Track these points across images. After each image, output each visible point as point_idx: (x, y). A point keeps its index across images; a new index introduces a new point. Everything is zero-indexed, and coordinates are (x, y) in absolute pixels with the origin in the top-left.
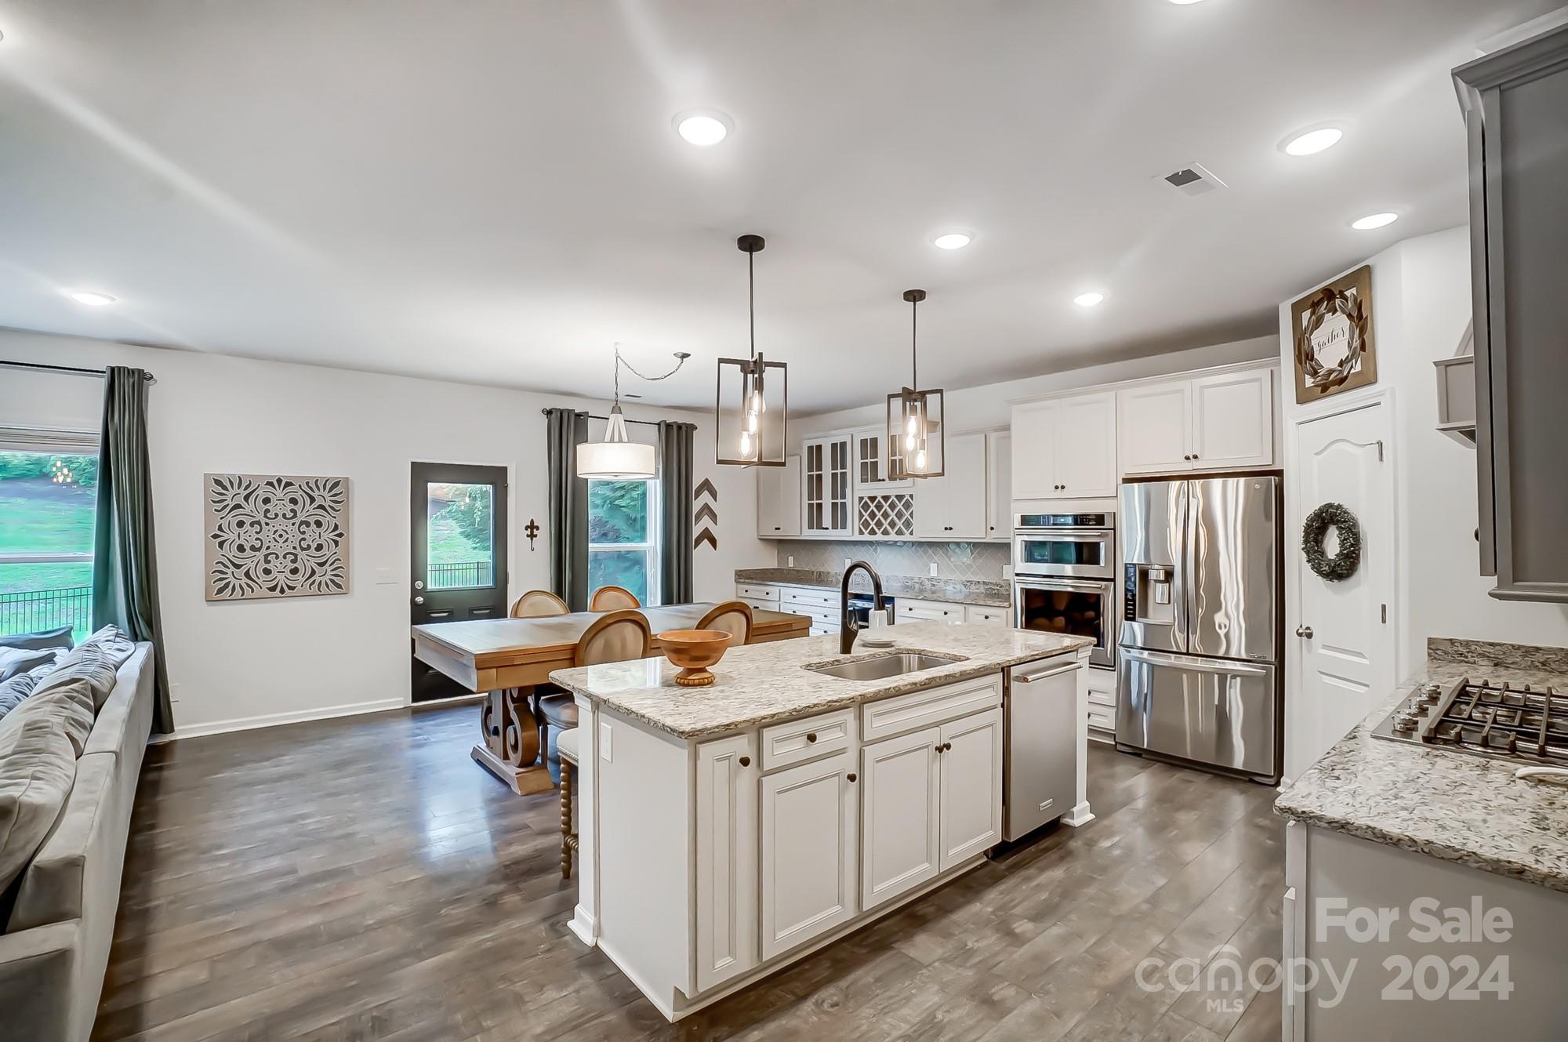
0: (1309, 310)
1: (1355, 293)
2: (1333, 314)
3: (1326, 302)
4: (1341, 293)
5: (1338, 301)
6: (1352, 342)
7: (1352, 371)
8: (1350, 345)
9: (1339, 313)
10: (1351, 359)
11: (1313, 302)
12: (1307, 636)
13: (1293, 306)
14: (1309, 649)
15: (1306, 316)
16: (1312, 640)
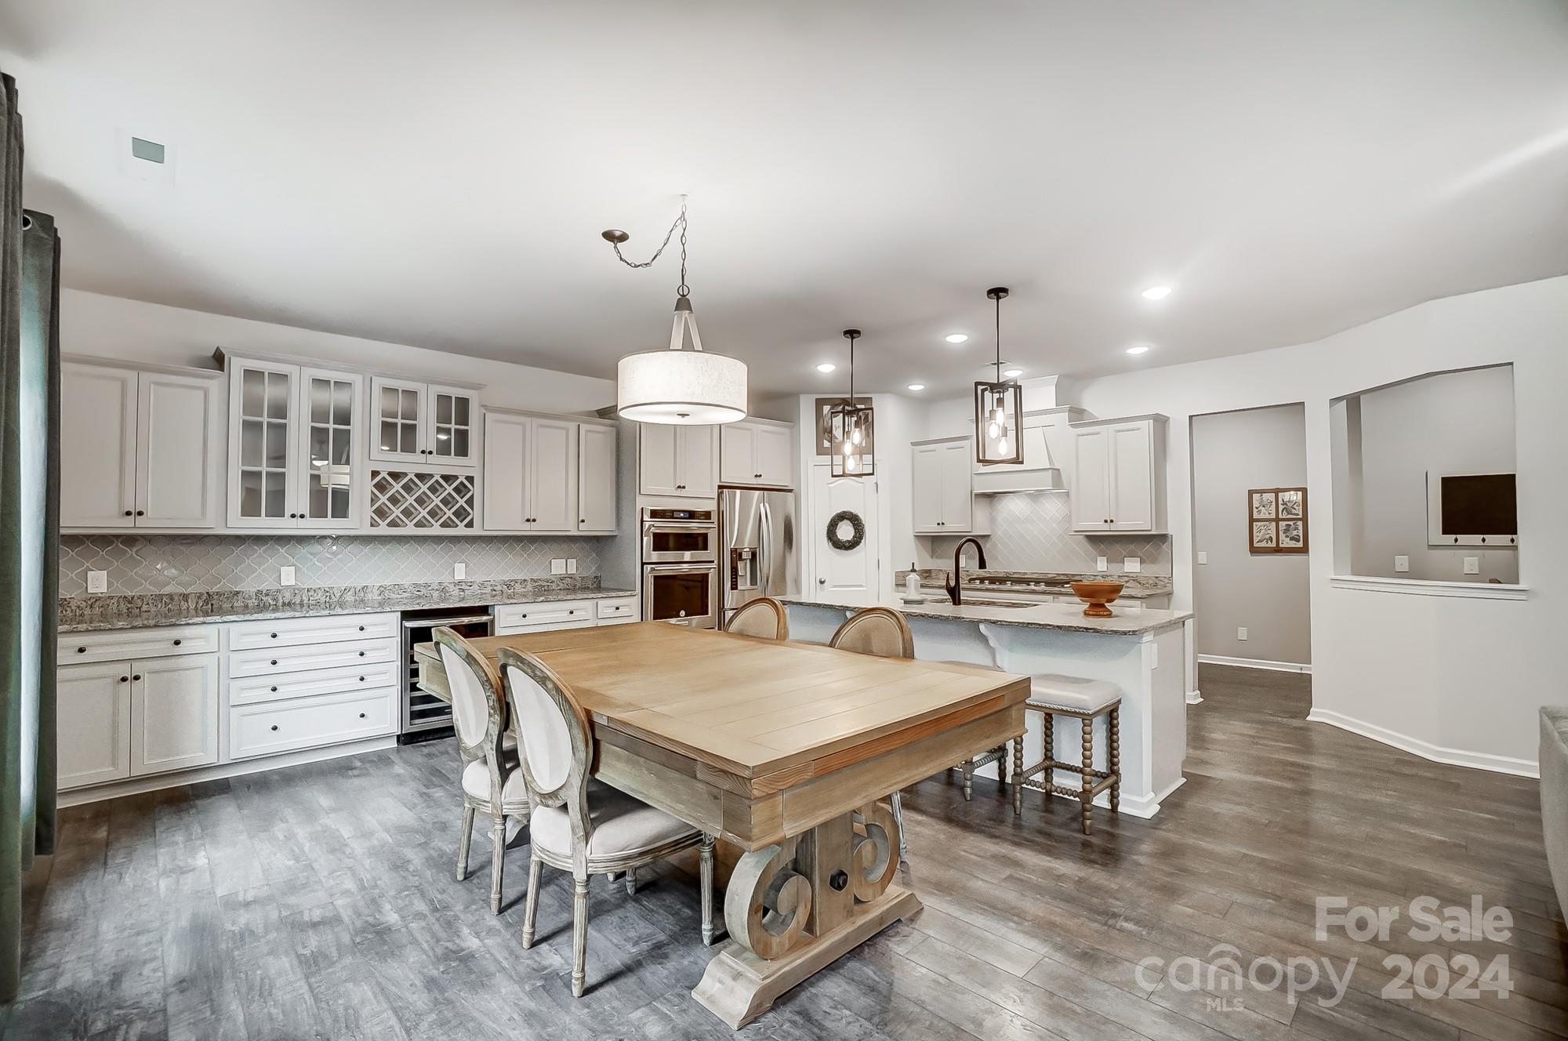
0: (829, 406)
11: (834, 403)
12: (822, 582)
13: (817, 399)
14: (822, 590)
15: (826, 409)
16: (825, 584)
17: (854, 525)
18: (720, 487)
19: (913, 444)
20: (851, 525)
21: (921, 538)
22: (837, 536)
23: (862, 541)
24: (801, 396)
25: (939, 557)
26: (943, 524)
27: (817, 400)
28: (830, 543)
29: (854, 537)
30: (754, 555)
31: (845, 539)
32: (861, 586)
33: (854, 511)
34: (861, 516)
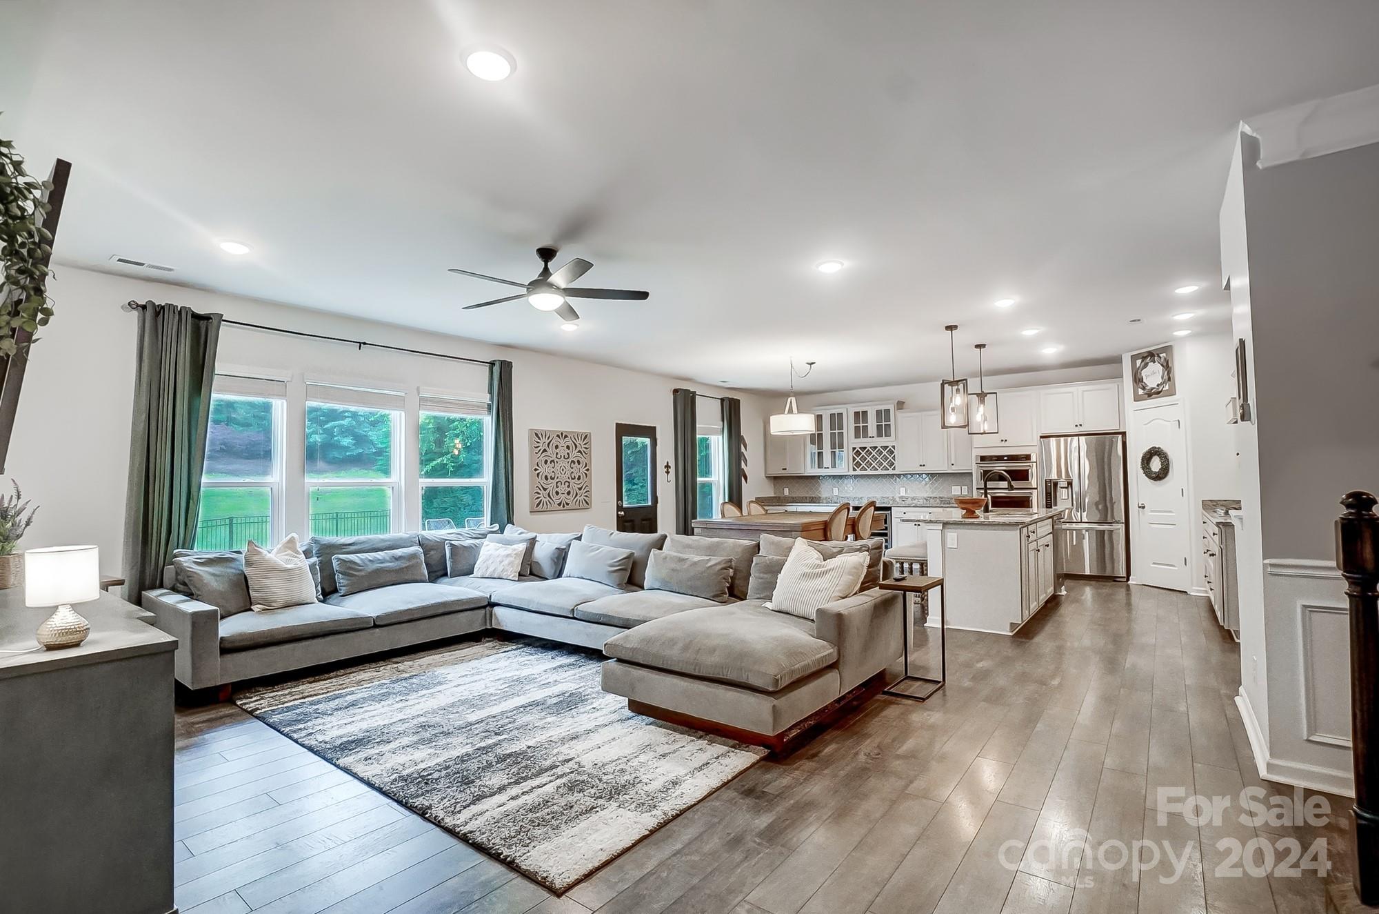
0: (1140, 360)
1: (1165, 355)
2: (1153, 363)
3: (1149, 357)
4: (1157, 354)
5: (1156, 358)
6: (1164, 376)
7: (1164, 389)
8: (1162, 378)
9: (1156, 363)
10: (1163, 384)
11: (1143, 356)
12: (1142, 508)
13: (1131, 356)
14: (1143, 514)
16: (1145, 509)
17: (1161, 459)
18: (1041, 437)
22: (1150, 469)
23: (1169, 472)
24: (1123, 358)
28: (1145, 475)
29: (1160, 469)
30: (1070, 484)
32: (1171, 511)
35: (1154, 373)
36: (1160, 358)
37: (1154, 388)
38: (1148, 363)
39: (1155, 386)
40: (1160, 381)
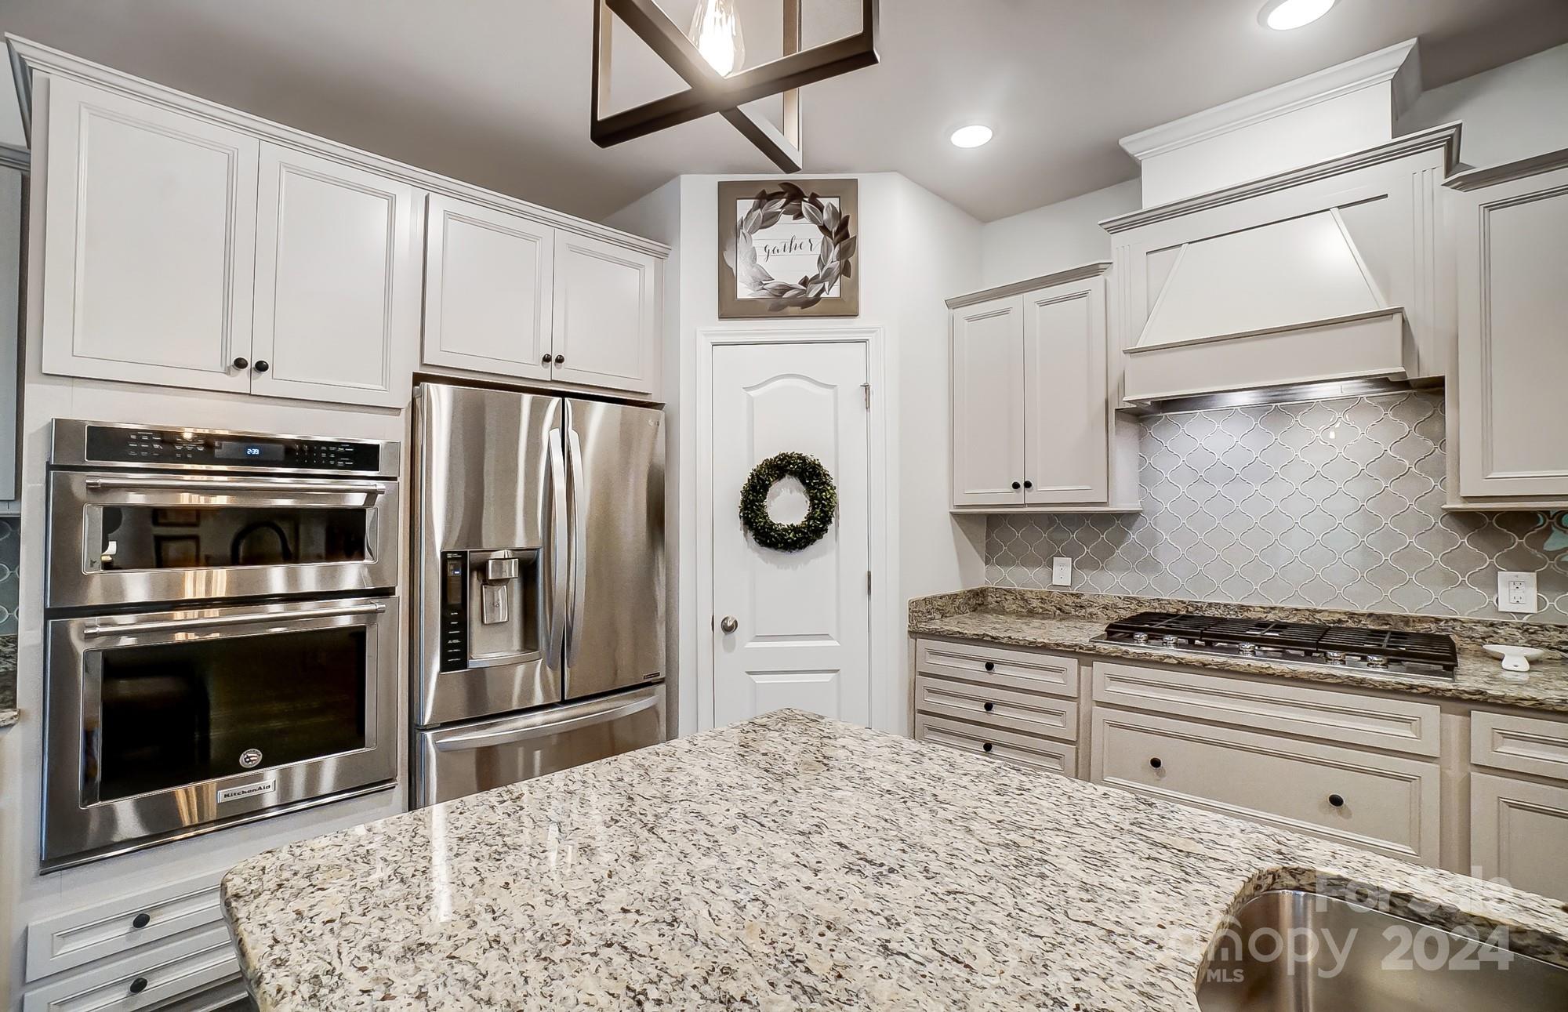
0: (753, 201)
1: (837, 206)
2: (795, 219)
3: (784, 201)
4: (813, 199)
5: (805, 206)
6: (826, 261)
7: (823, 295)
8: (821, 263)
9: (805, 220)
10: (822, 281)
11: (764, 192)
12: (728, 629)
13: (720, 184)
14: (730, 647)
15: (744, 207)
16: (736, 633)
17: (809, 488)
18: (418, 379)
19: (952, 304)
20: (803, 488)
21: (964, 519)
22: (765, 516)
23: (831, 527)
24: (683, 177)
25: (1004, 562)
26: (1028, 485)
27: (722, 186)
28: (750, 534)
29: (810, 518)
30: (528, 569)
31: (786, 523)
32: (825, 636)
33: (811, 453)
34: (827, 466)
35: (792, 246)
36: (821, 208)
37: (791, 288)
38: (776, 215)
39: (795, 281)
40: (813, 271)
